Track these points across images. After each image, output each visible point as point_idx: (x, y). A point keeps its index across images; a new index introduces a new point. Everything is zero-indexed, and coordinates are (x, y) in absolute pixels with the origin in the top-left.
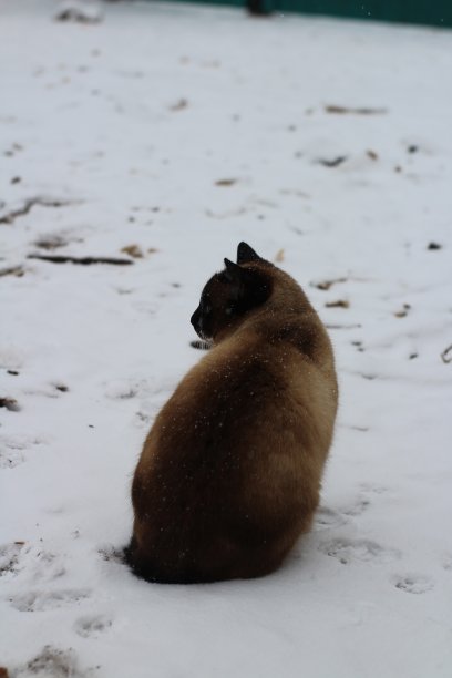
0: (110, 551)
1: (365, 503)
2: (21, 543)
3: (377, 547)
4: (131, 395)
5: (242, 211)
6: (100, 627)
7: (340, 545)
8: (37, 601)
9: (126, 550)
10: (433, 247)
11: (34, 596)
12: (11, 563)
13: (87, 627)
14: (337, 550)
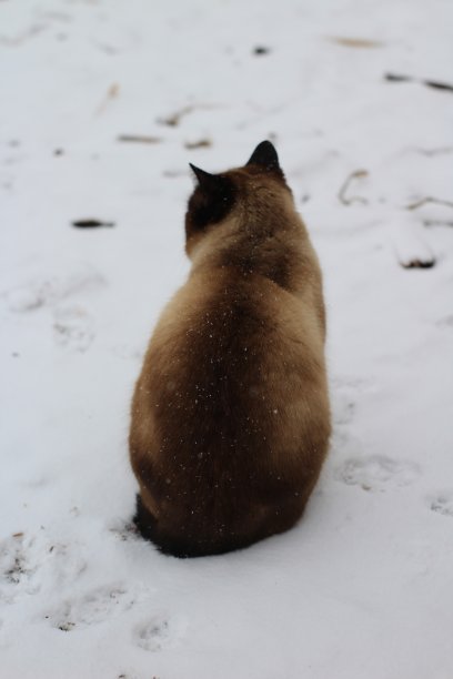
0: (122, 527)
1: (351, 406)
2: (19, 535)
3: (389, 461)
4: (39, 304)
5: (35, 30)
6: (156, 630)
7: (351, 466)
8: (73, 611)
9: (136, 520)
10: (260, 51)
11: (68, 605)
12: (17, 560)
13: (143, 634)
14: (350, 474)
